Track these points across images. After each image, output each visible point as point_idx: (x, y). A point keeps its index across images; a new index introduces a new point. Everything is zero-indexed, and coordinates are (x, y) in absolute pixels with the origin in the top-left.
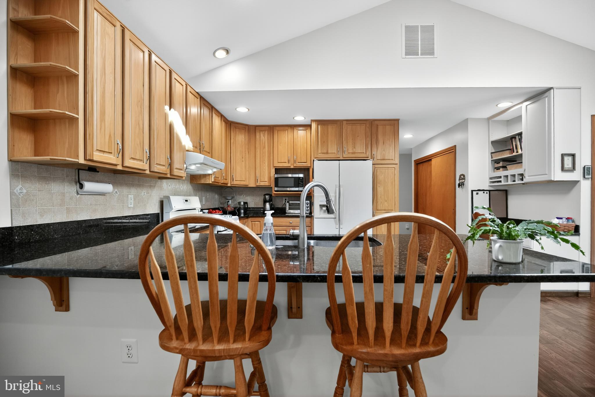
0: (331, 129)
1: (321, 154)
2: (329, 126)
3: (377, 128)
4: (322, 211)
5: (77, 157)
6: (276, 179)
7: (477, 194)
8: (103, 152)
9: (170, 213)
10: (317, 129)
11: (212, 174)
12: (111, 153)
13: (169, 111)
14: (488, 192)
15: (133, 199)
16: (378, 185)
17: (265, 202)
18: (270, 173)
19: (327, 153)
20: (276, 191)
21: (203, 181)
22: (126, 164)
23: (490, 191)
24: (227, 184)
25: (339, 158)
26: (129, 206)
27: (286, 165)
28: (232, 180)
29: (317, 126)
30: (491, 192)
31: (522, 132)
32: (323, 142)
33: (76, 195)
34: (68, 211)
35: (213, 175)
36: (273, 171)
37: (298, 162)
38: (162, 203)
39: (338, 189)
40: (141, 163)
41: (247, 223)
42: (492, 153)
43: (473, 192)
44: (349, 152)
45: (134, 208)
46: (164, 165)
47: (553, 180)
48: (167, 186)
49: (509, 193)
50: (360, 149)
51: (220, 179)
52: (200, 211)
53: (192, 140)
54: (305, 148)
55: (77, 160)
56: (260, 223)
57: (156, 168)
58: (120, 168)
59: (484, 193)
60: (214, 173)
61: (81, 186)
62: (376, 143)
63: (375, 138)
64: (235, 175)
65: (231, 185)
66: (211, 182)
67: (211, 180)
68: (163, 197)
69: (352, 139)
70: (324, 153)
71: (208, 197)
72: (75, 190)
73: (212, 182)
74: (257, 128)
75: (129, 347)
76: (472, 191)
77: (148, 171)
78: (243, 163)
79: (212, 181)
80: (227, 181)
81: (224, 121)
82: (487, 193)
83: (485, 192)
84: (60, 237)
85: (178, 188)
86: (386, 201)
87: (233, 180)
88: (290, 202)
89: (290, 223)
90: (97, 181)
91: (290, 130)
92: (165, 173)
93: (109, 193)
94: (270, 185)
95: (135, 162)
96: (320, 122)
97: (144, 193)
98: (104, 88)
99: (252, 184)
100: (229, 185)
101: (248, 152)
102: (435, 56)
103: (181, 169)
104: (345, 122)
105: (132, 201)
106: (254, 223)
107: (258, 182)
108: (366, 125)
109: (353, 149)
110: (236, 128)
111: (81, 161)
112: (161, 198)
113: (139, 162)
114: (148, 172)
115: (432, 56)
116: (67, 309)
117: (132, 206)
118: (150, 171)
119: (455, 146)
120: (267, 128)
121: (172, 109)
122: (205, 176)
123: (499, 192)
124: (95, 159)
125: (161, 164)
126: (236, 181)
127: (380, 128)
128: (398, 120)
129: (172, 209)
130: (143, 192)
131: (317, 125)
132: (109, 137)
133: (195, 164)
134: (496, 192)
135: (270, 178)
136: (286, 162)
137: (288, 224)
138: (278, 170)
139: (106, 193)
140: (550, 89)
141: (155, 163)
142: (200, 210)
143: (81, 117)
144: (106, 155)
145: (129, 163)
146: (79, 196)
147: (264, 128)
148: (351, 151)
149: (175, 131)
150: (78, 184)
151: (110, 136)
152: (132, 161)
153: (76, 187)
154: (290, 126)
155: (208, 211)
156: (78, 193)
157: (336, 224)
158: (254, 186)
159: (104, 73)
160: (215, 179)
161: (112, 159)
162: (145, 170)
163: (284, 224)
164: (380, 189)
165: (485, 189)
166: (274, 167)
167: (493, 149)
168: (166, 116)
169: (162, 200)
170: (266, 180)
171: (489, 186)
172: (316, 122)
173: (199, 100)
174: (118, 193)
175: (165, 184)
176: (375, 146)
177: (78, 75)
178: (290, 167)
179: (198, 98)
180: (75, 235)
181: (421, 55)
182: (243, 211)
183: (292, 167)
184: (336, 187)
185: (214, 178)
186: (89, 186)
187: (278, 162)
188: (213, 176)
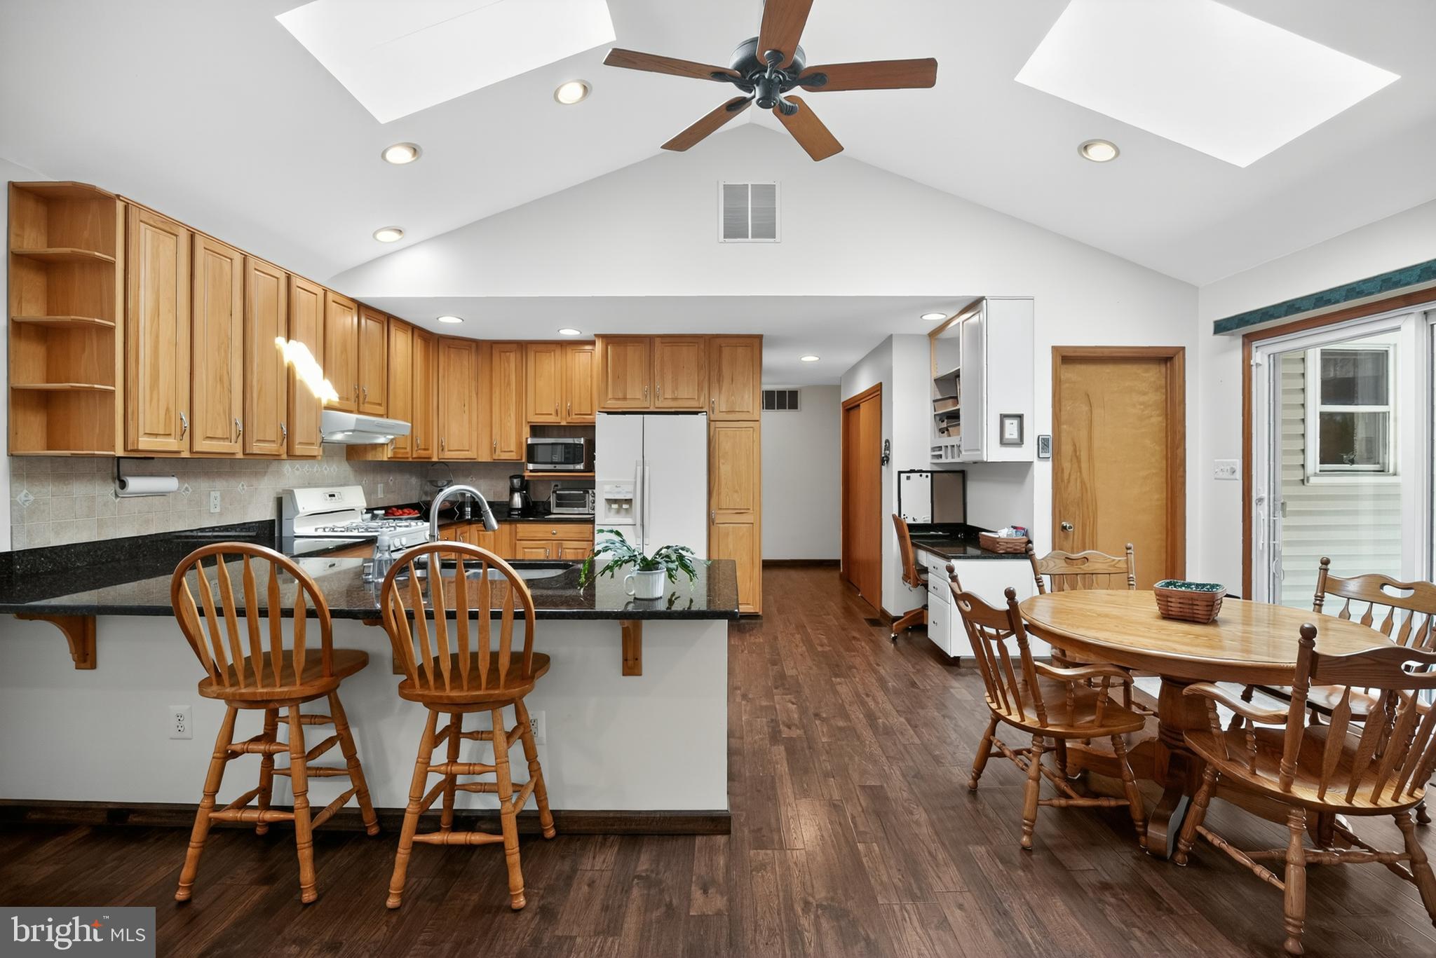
0: (633, 354)
1: (614, 402)
2: (628, 348)
3: (720, 351)
4: (613, 512)
5: (113, 448)
6: (531, 448)
7: (908, 478)
8: (155, 436)
9: (295, 520)
10: (605, 352)
11: (387, 444)
12: (170, 435)
13: (286, 343)
14: (929, 475)
15: (219, 499)
16: (722, 461)
17: (513, 491)
18: (519, 434)
19: (625, 399)
20: (531, 471)
21: (370, 457)
22: (197, 448)
23: (932, 472)
24: (430, 458)
25: (648, 408)
26: (212, 511)
27: (551, 419)
28: (440, 449)
29: (605, 347)
30: (934, 474)
31: (959, 370)
32: (616, 377)
33: (114, 498)
34: (101, 524)
35: (389, 445)
36: (526, 431)
37: (576, 414)
38: (279, 502)
39: (640, 469)
40: (227, 443)
41: (468, 534)
42: (934, 401)
43: (902, 475)
44: (666, 397)
45: (221, 514)
46: (274, 441)
47: (985, 460)
48: (290, 472)
49: (970, 477)
50: (687, 393)
51: (409, 449)
52: (366, 513)
53: (337, 387)
54: (588, 386)
55: (112, 453)
56: (495, 534)
57: (256, 448)
58: (186, 454)
59: (921, 476)
60: (392, 441)
61: (123, 485)
62: (719, 381)
63: (716, 371)
64: (446, 440)
65: (439, 459)
66: (385, 459)
67: (386, 455)
68: (281, 491)
69: (672, 373)
70: (619, 399)
71: (391, 483)
72: (113, 491)
73: (389, 458)
74: (494, 346)
75: (179, 717)
76: (900, 473)
77: (242, 453)
78: (466, 417)
79: (389, 456)
80: (430, 452)
81: (420, 336)
82: (927, 476)
83: (924, 475)
84: (87, 565)
85: (317, 472)
86: (737, 492)
87: (442, 450)
88: (558, 492)
89: (554, 534)
90: (152, 475)
91: (558, 352)
92: (277, 453)
93: (173, 492)
94: (518, 458)
95: (214, 442)
96: (609, 339)
97: (243, 485)
98: (157, 336)
99: (485, 457)
100: (435, 459)
101: (477, 394)
102: (778, 239)
103: (312, 444)
104: (658, 340)
105: (218, 502)
106: (482, 534)
107: (497, 453)
108: (698, 347)
109: (673, 392)
110: (449, 347)
111: (119, 452)
112: (277, 493)
113: (221, 443)
114: (240, 456)
115: (772, 240)
116: (93, 666)
117: (218, 510)
118: (244, 454)
119: (881, 383)
120: (515, 346)
121: (291, 341)
122: (375, 446)
123: (950, 474)
124: (141, 447)
125: (267, 439)
126: (449, 451)
127: (726, 352)
128: (760, 337)
129: (298, 512)
130: (240, 486)
131: (604, 343)
132: (166, 414)
133: (343, 432)
134: (945, 475)
135: (519, 444)
136: (551, 414)
137: (550, 536)
138: (537, 430)
139: (169, 492)
140: (982, 298)
141: (254, 440)
142: (365, 511)
143: (119, 389)
144: (159, 439)
145: (202, 445)
146: (118, 499)
147: (509, 346)
148: (668, 395)
149: (298, 377)
150: (117, 482)
151: (168, 410)
152: (208, 442)
153: (113, 487)
154: (559, 344)
155: (383, 512)
156: (117, 496)
157: (637, 537)
158: (489, 460)
159: (157, 315)
160: (395, 453)
161: (171, 444)
162: (233, 454)
163: (540, 535)
164: (724, 469)
165: (924, 470)
166: (528, 422)
167: (938, 393)
168: (277, 355)
169: (280, 496)
170: (513, 447)
171: (932, 463)
172: (604, 340)
173: (355, 312)
174: (190, 490)
175: (287, 467)
176: (717, 385)
177: (115, 327)
178: (559, 423)
179: (352, 309)
180: (110, 562)
181: (753, 237)
182: (469, 509)
183: (564, 423)
184: (637, 466)
185: (392, 450)
186: (134, 484)
187: (536, 414)
188: (390, 447)
